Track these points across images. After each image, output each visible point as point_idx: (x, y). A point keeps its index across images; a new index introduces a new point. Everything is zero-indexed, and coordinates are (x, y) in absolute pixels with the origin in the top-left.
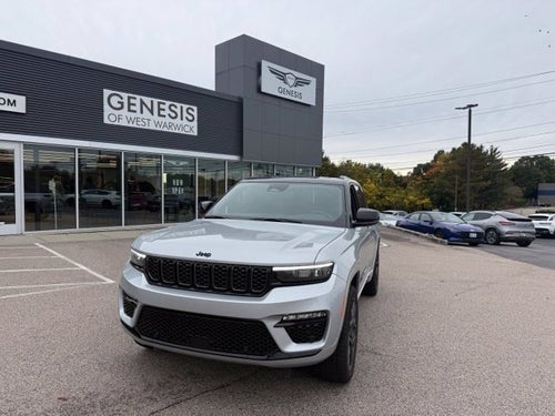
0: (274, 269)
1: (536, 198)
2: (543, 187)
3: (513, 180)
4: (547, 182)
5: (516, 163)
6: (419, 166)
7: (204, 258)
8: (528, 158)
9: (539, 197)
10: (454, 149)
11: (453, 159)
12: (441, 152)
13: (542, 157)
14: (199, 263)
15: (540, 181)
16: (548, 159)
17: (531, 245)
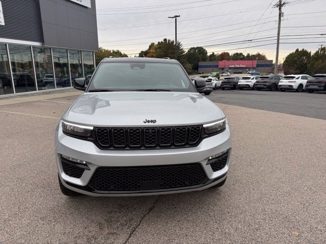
0: (204, 126)
1: (198, 70)
2: (201, 63)
3: (188, 60)
4: (203, 61)
5: (188, 51)
6: (142, 52)
7: (151, 124)
8: (194, 48)
9: (199, 69)
10: (159, 42)
11: (159, 48)
12: (153, 44)
13: (200, 47)
14: (148, 128)
15: (199, 61)
16: (202, 48)
17: (211, 94)
